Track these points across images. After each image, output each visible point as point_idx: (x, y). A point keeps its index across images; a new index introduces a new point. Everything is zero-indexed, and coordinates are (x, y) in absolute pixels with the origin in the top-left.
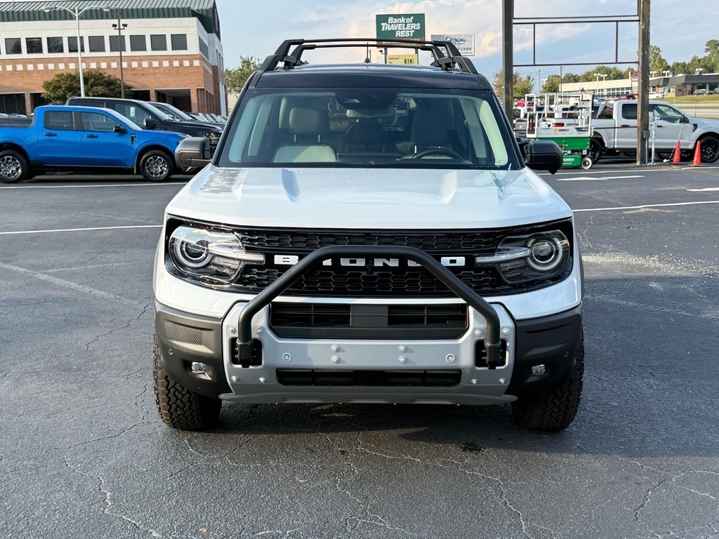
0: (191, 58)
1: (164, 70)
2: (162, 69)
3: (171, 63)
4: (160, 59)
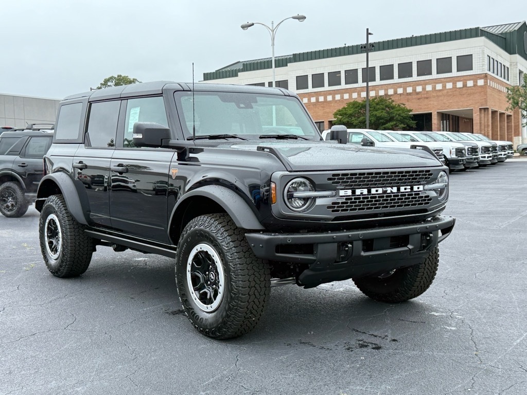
0: (475, 78)
1: (448, 92)
2: (446, 91)
3: (455, 84)
4: (444, 81)
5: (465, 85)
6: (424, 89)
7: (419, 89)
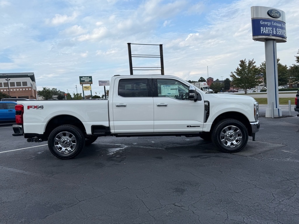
0: (28, 88)
1: (21, 91)
3: (22, 89)
4: (19, 88)
5: (26, 90)
6: (13, 90)
7: (11, 90)
